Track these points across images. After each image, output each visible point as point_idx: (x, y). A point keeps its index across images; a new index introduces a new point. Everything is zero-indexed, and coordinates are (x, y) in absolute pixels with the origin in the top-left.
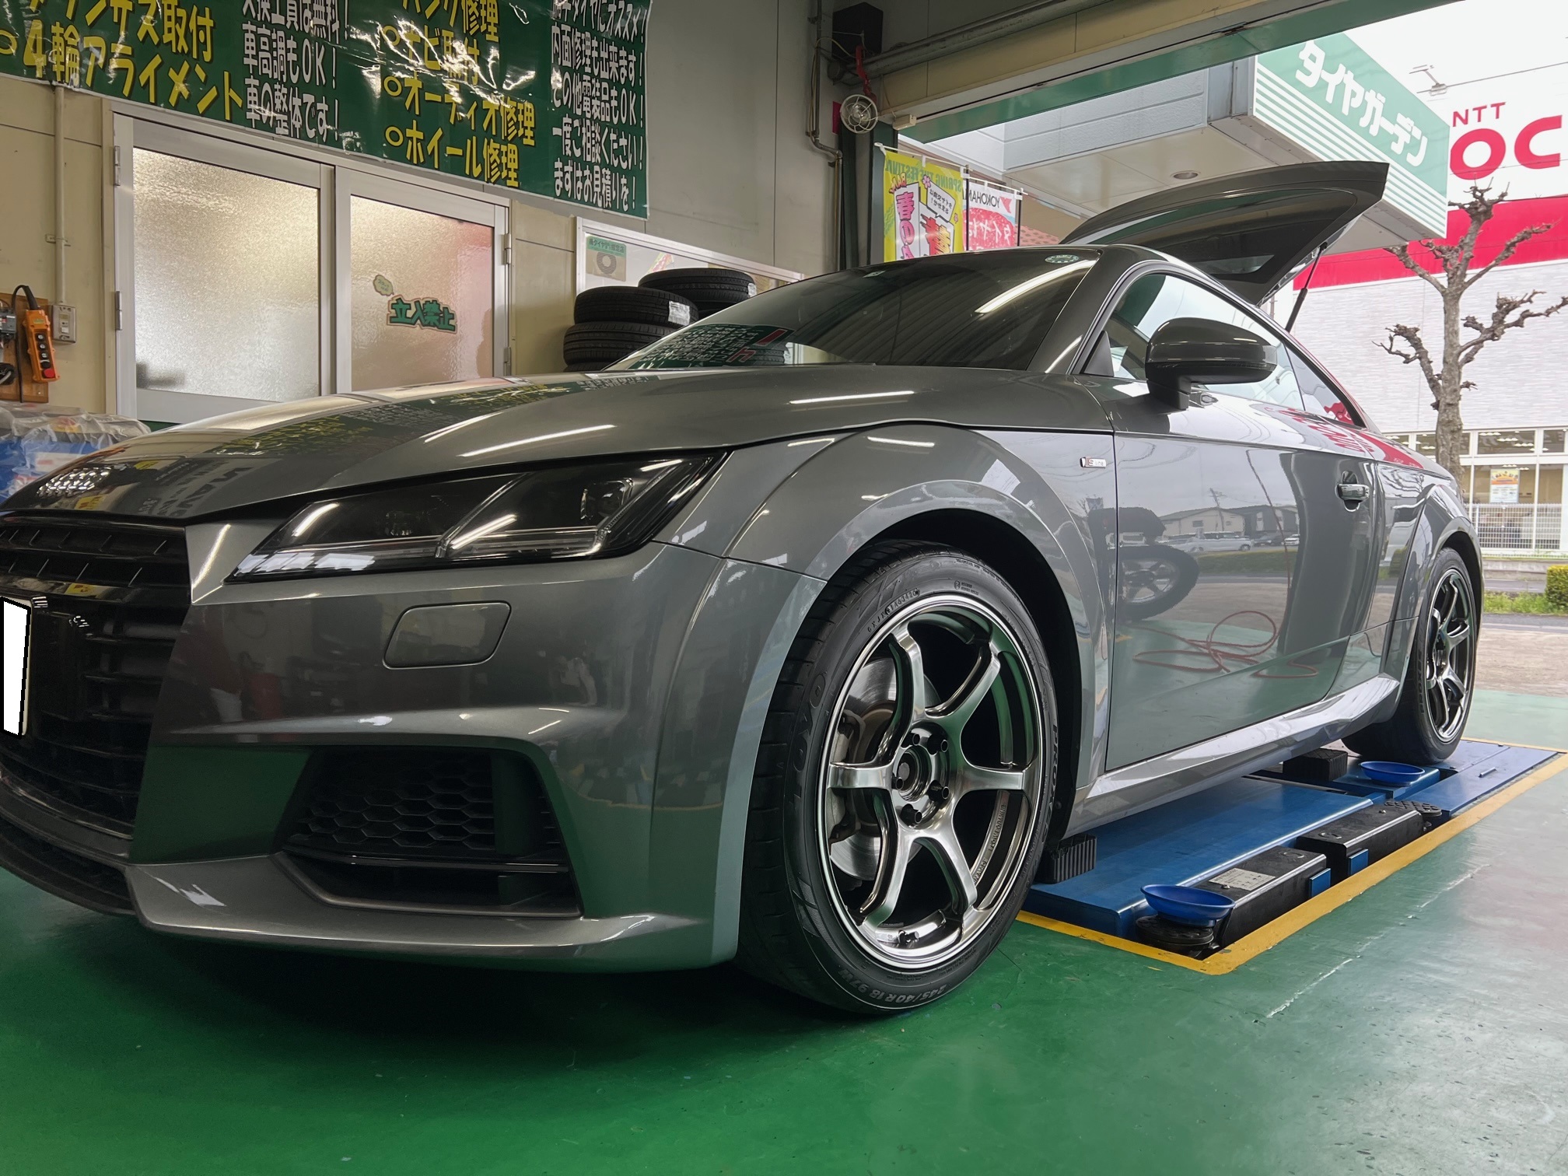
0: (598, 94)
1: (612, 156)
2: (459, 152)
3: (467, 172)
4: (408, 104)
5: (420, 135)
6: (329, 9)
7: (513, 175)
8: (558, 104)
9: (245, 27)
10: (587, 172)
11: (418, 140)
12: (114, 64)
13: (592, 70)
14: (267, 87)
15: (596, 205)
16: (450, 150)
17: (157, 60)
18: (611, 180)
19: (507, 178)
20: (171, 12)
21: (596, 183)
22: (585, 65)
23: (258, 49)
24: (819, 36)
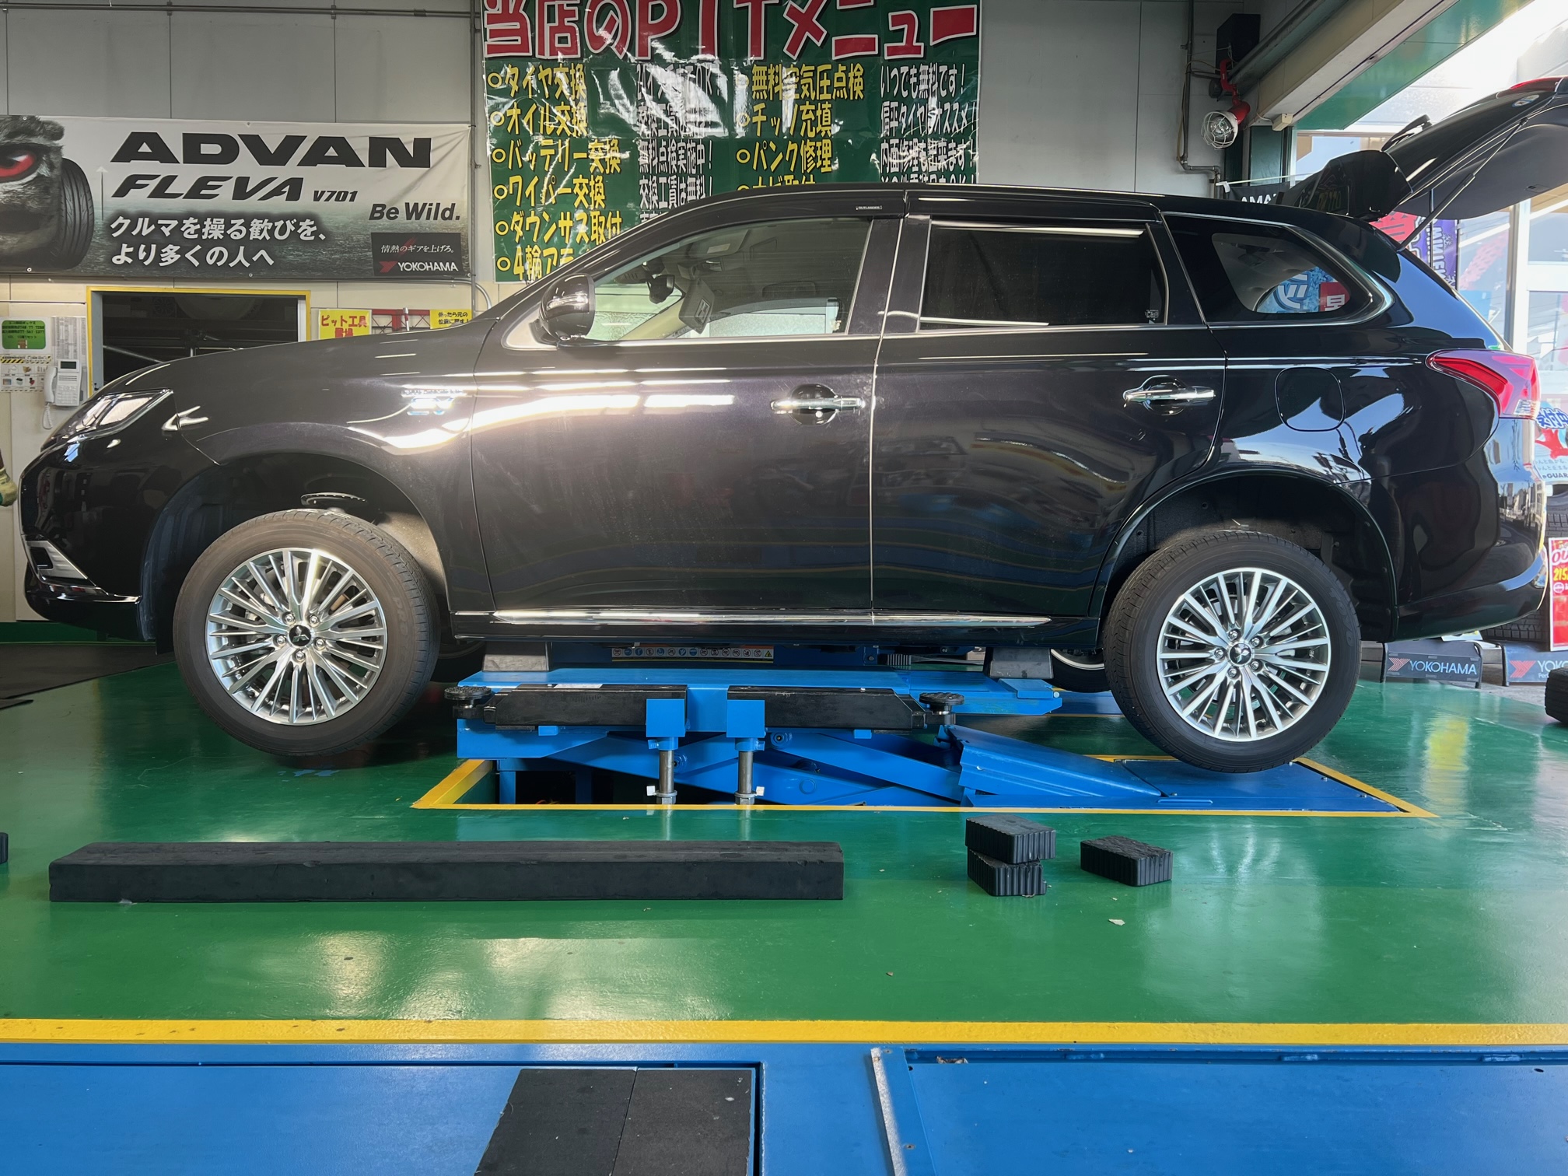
9: (642, 216)
13: (920, 168)
20: (596, 221)
24: (1190, 58)
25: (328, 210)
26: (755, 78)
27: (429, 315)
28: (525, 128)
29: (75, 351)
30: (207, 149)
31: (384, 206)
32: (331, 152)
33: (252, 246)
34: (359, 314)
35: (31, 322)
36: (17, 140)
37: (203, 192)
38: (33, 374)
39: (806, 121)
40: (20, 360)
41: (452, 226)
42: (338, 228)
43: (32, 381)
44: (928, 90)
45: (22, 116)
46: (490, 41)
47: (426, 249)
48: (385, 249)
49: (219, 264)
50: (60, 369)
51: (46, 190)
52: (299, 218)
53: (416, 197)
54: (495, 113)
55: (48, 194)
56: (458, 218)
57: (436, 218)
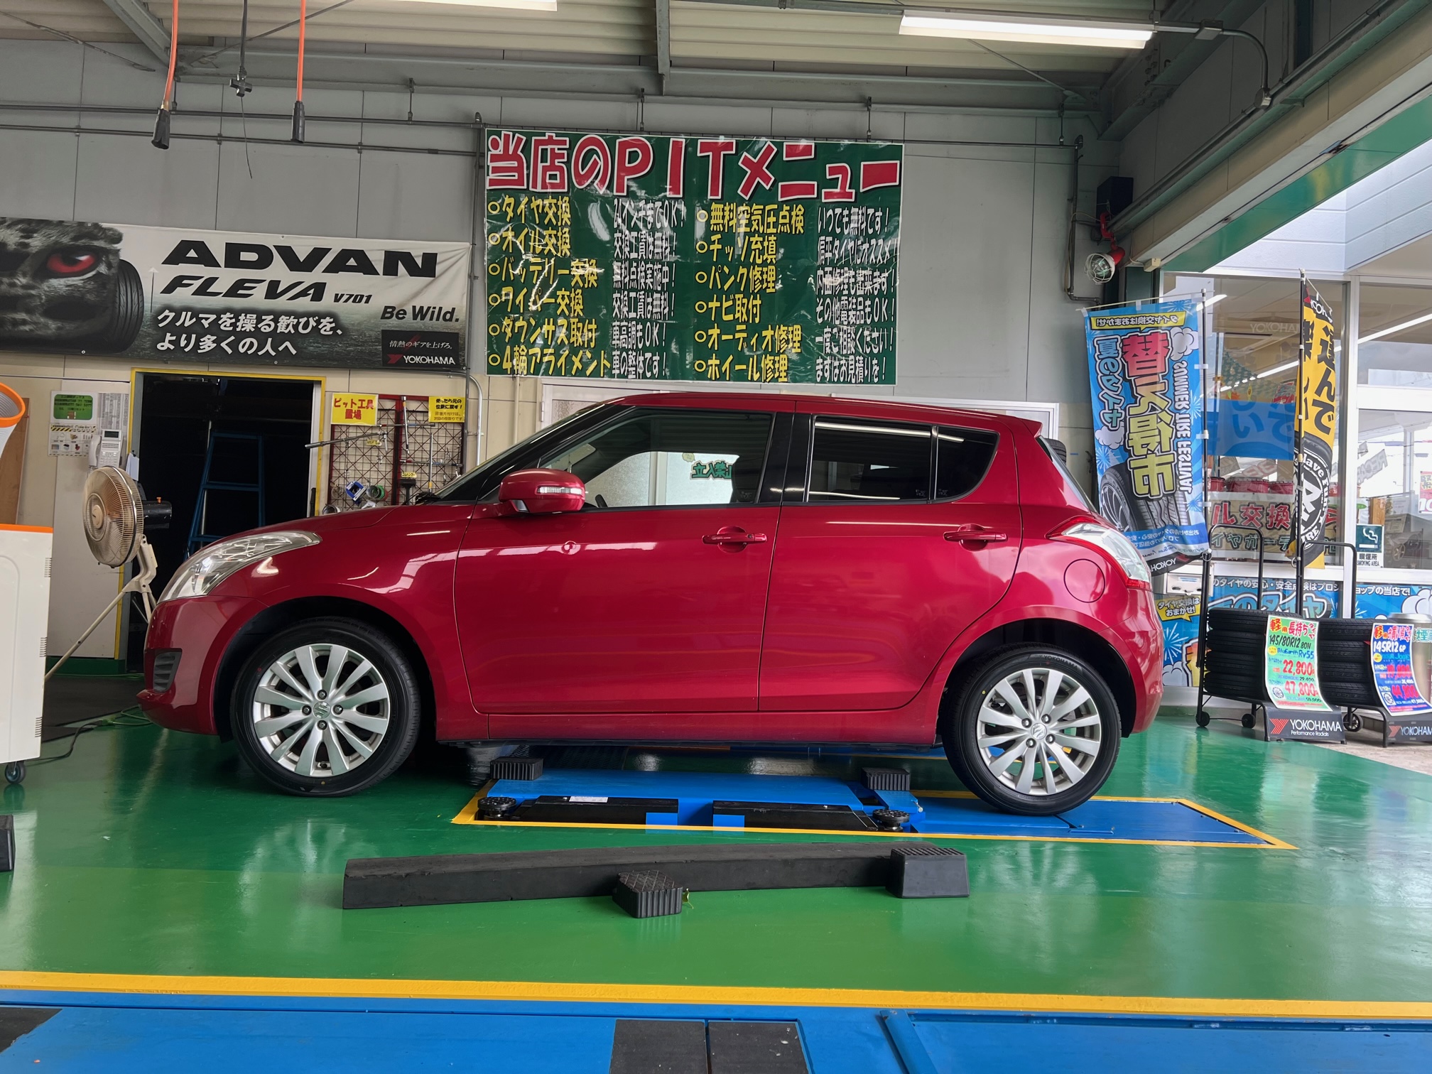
0: (854, 307)
1: (865, 346)
2: (744, 367)
3: (749, 379)
4: (710, 345)
5: (718, 362)
6: (662, 302)
7: (783, 374)
8: (820, 321)
9: (614, 324)
10: (842, 362)
11: (716, 365)
12: (546, 359)
13: (849, 292)
14: (624, 354)
15: (850, 382)
16: (738, 367)
17: (567, 352)
18: (864, 363)
19: (779, 377)
20: (575, 326)
21: (850, 367)
22: (844, 289)
23: (621, 334)
24: (1075, 211)
25: (348, 311)
26: (713, 214)
27: (428, 401)
28: (518, 247)
29: (118, 422)
30: (245, 256)
31: (394, 308)
32: (352, 262)
33: (278, 338)
34: (367, 398)
35: (80, 396)
36: (81, 242)
37: (240, 292)
38: (79, 441)
39: (755, 250)
40: (68, 429)
41: (452, 327)
42: (353, 325)
43: (77, 447)
44: (858, 228)
45: (87, 223)
46: (492, 176)
47: (428, 345)
48: (393, 344)
49: (249, 352)
50: (103, 438)
51: (103, 286)
52: (321, 316)
53: (424, 301)
54: (492, 235)
55: (105, 288)
56: (457, 320)
57: (438, 319)
